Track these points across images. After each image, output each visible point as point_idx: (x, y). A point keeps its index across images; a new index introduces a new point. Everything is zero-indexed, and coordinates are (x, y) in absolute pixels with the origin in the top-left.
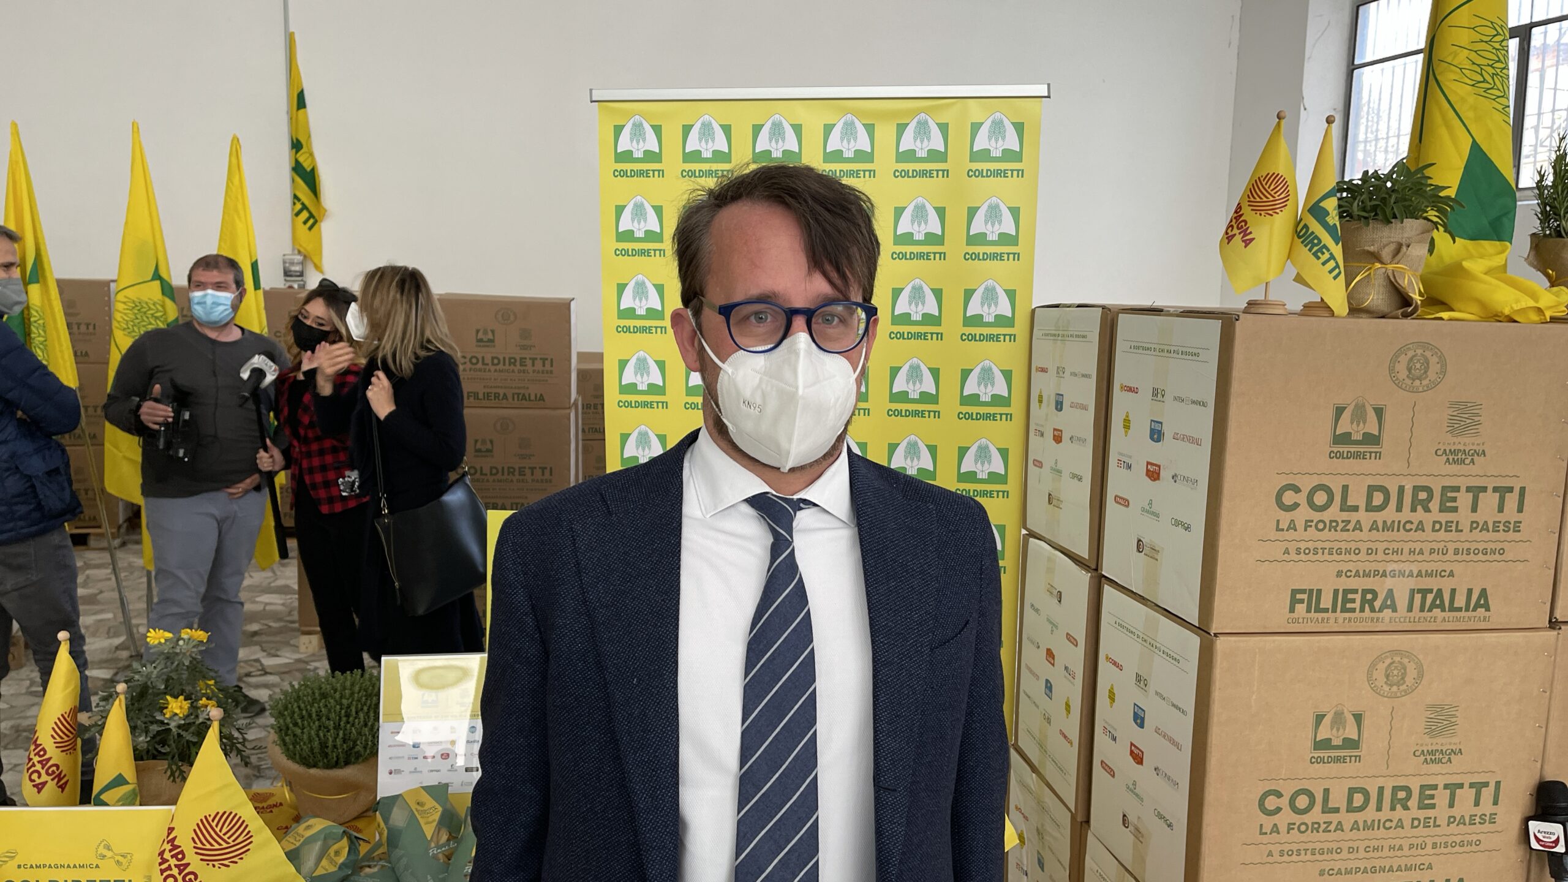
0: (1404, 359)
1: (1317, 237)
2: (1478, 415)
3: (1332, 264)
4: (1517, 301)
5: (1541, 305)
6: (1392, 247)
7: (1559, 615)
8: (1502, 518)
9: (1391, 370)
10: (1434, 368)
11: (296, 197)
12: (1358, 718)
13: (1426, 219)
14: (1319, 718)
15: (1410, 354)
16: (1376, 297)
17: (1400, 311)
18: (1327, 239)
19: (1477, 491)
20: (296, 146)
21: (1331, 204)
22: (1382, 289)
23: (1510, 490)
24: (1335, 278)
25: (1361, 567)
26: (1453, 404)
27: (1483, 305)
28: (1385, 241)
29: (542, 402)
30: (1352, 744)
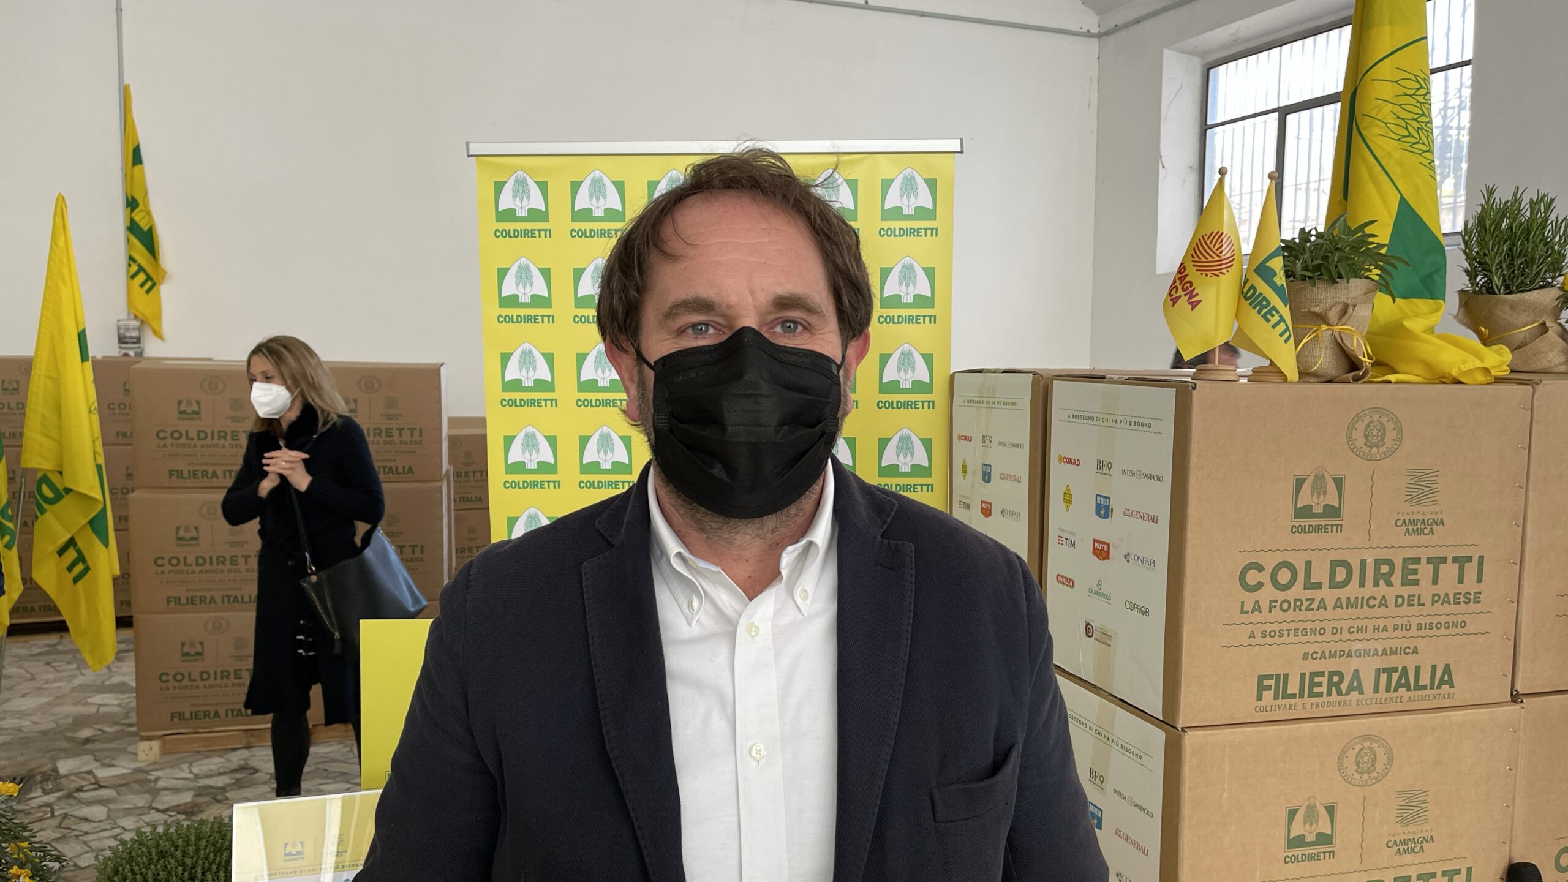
0: (1361, 426)
1: (1265, 299)
2: (1434, 482)
3: (1282, 327)
4: (1465, 362)
5: (1487, 365)
6: (1339, 308)
7: (1519, 687)
8: (1462, 589)
9: (1349, 437)
10: (1391, 434)
11: (131, 258)
12: (1331, 810)
13: (1367, 278)
14: (1292, 813)
15: (1367, 420)
16: (1324, 360)
17: (1351, 375)
18: (1276, 301)
19: (1437, 562)
20: (132, 204)
21: (1277, 264)
22: (1329, 352)
23: (1469, 559)
24: (1286, 341)
25: (1327, 648)
26: (1411, 472)
27: (1428, 365)
28: (1330, 301)
29: (410, 475)
30: (1325, 839)
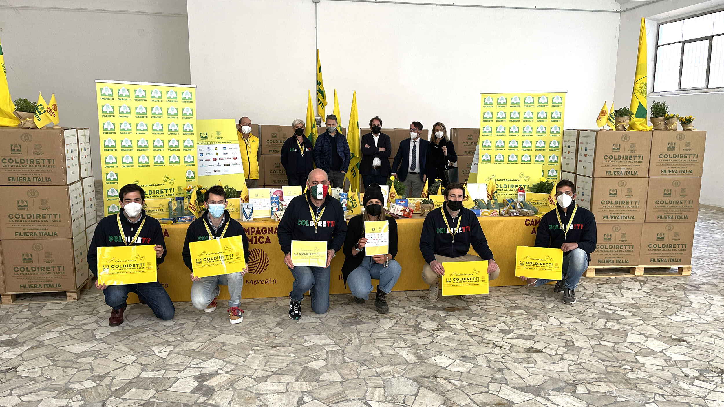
0: (624, 137)
1: (611, 119)
4: (642, 128)
7: (649, 176)
8: (639, 160)
9: (622, 138)
10: (628, 138)
11: (319, 99)
12: (616, 190)
13: (630, 116)
14: (610, 190)
16: (620, 128)
17: (624, 130)
19: (635, 156)
20: (319, 83)
23: (640, 156)
24: (614, 125)
25: (617, 168)
26: (631, 144)
27: (637, 129)
28: (622, 120)
30: (615, 194)
